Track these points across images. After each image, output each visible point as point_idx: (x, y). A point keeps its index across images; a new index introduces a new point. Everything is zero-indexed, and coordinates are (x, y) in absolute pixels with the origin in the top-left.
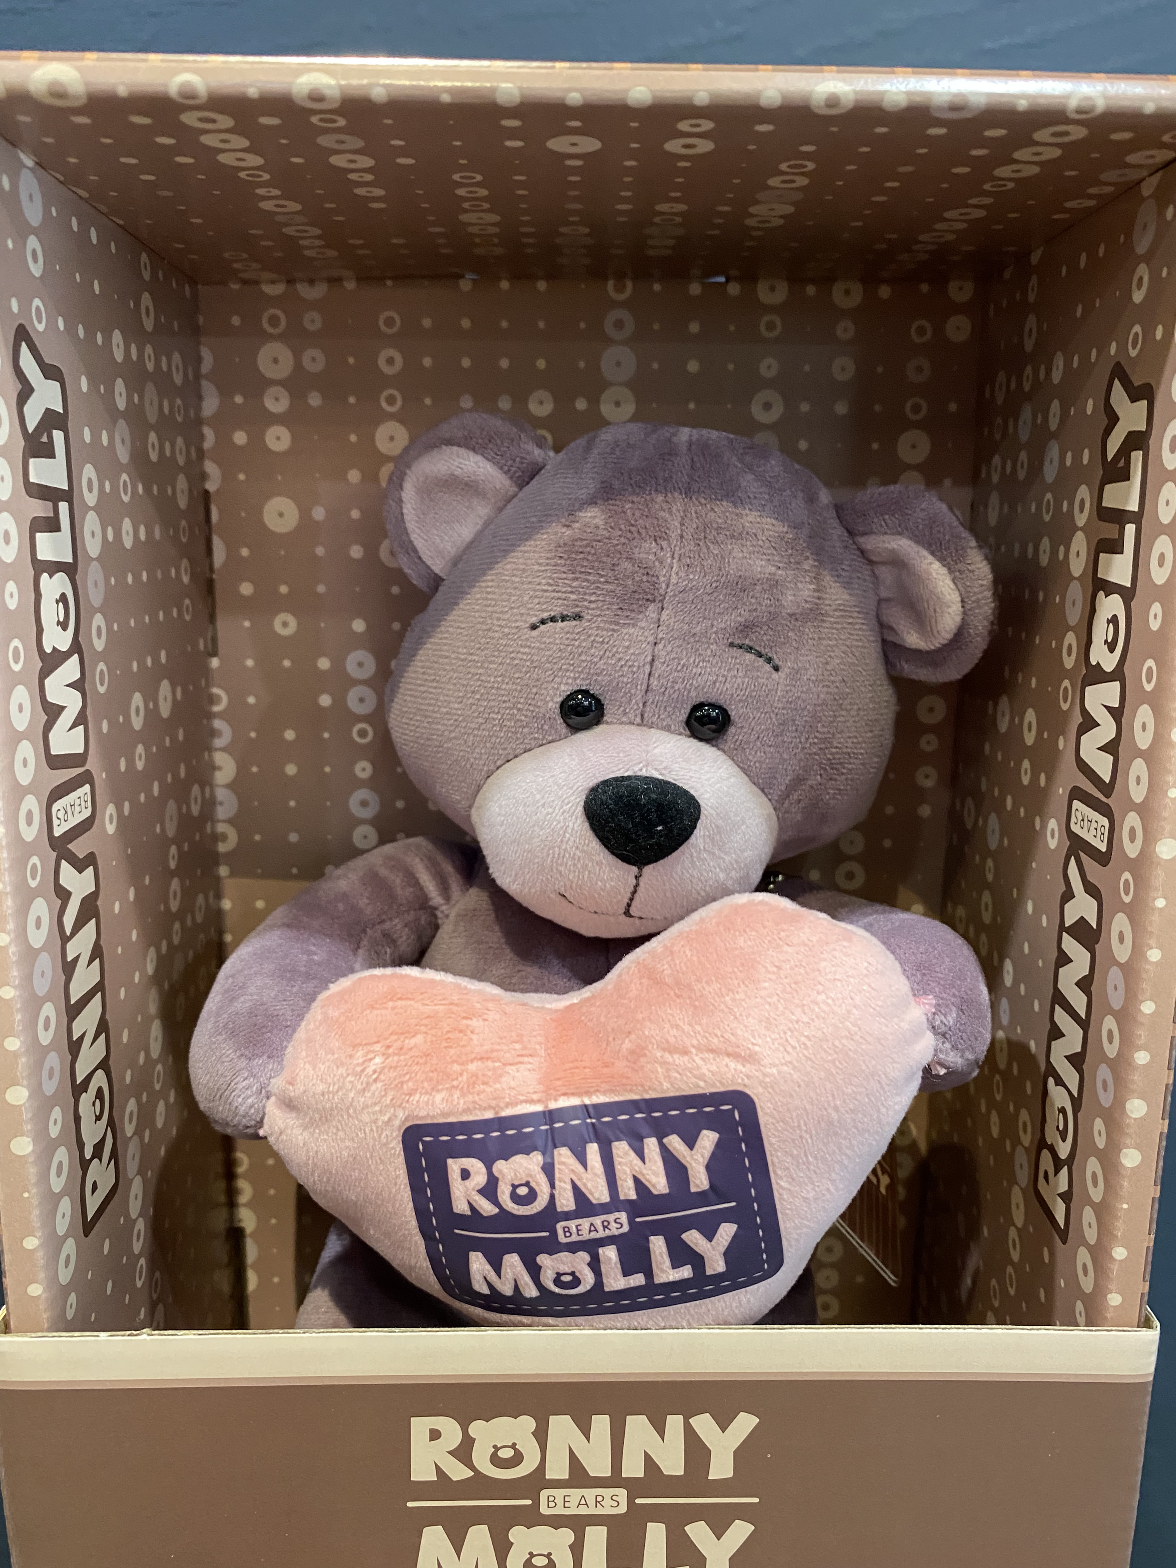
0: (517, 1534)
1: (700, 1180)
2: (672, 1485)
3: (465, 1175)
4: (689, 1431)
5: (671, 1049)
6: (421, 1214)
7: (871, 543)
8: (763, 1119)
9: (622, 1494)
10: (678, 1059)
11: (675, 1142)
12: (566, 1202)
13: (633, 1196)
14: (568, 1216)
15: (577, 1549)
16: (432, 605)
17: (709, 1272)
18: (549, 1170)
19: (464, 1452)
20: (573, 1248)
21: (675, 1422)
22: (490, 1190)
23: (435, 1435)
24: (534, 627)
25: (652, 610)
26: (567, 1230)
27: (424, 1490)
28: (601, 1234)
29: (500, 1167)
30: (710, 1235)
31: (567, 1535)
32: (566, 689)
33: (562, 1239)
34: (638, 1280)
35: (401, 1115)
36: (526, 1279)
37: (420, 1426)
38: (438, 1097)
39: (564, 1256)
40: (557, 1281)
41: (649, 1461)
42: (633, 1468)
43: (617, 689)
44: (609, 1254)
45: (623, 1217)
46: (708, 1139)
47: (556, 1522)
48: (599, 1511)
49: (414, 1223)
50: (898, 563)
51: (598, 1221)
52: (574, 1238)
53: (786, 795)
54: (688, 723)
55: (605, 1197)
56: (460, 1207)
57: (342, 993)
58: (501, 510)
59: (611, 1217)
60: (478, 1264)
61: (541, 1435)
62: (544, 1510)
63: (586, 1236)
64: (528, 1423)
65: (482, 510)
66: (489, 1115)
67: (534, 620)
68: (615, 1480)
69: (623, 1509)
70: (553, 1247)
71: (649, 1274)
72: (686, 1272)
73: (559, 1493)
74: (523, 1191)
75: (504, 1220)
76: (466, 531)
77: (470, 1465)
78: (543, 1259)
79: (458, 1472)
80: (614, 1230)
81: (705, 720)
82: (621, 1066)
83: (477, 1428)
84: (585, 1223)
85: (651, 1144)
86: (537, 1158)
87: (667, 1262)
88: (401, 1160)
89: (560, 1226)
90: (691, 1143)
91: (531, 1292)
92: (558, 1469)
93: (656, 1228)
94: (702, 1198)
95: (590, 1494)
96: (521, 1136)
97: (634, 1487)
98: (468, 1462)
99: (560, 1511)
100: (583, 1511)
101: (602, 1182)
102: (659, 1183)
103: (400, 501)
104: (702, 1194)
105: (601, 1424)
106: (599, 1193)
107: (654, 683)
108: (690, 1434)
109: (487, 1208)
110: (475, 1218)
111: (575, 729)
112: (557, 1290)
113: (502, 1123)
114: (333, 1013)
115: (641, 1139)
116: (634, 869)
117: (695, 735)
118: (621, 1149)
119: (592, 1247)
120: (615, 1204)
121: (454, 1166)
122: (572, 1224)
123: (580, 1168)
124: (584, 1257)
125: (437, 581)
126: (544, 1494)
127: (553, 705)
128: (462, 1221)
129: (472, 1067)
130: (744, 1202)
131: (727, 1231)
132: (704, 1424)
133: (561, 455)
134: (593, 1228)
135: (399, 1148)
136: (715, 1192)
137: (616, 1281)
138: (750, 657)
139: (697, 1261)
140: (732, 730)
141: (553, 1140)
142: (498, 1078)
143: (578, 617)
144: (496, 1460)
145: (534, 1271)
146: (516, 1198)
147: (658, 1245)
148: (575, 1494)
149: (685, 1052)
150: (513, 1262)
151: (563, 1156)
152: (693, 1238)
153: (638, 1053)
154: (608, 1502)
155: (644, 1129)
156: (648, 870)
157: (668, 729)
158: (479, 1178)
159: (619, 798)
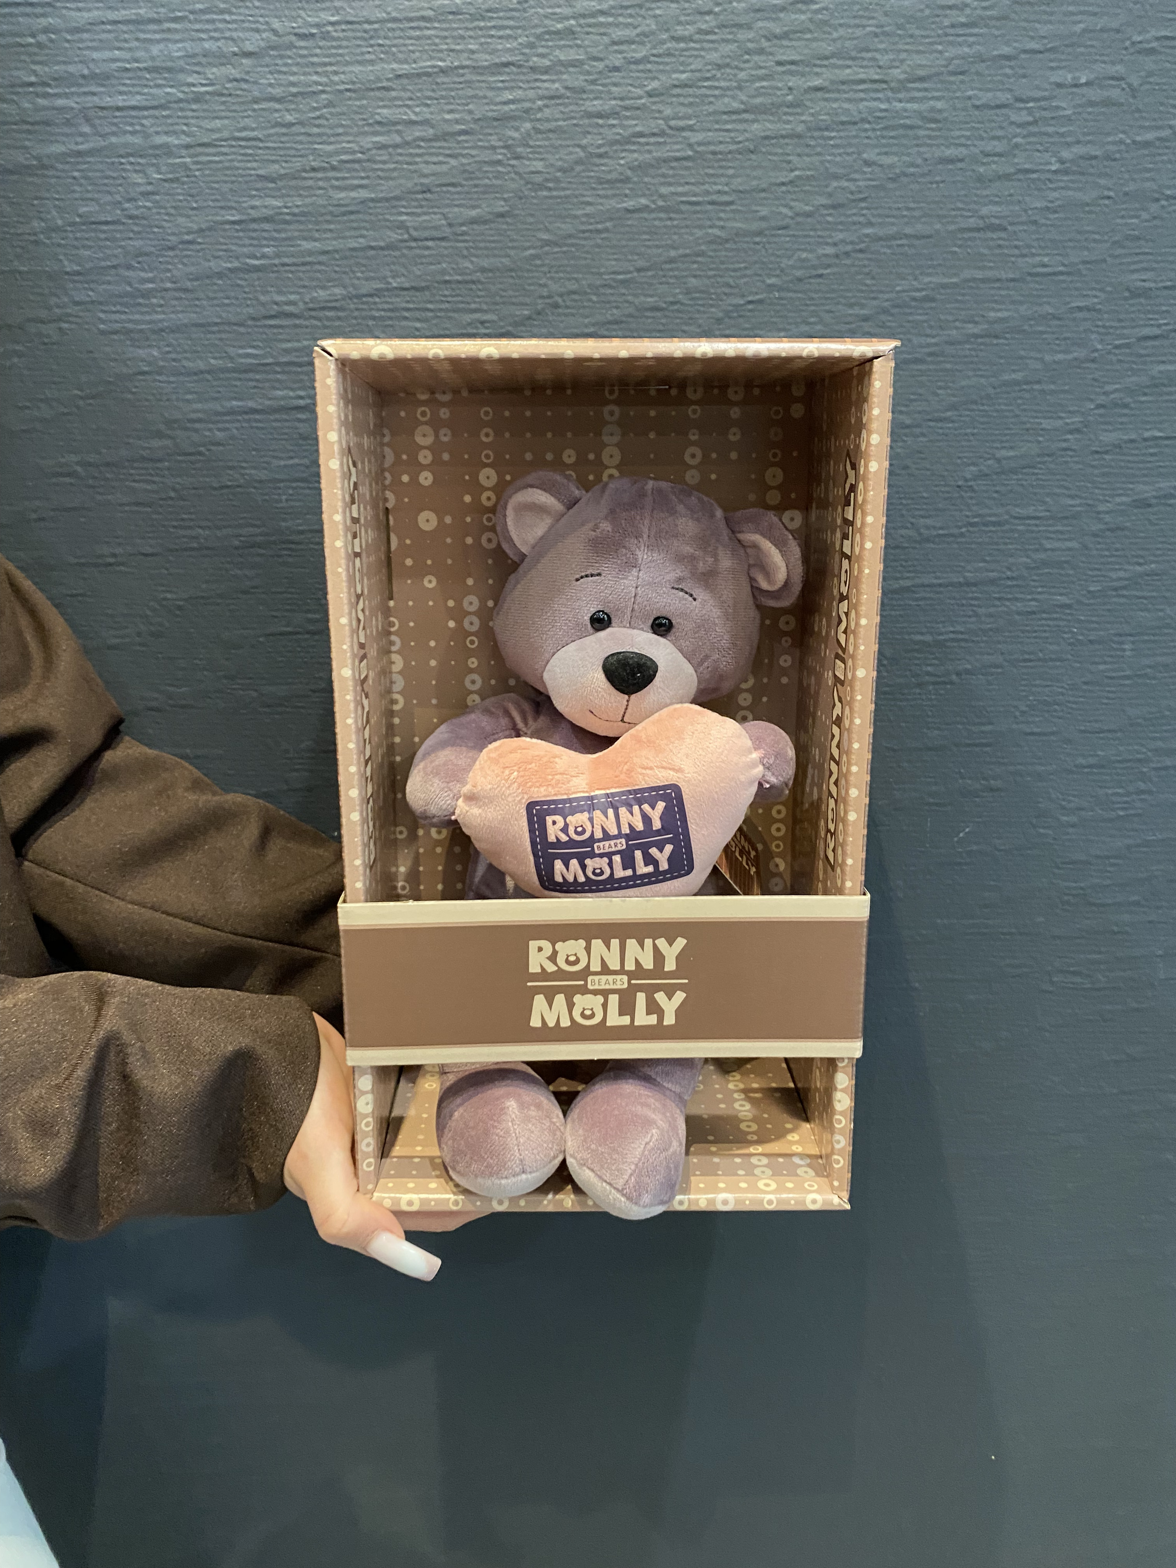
0: (577, 998)
1: (657, 825)
2: (648, 974)
3: (554, 823)
4: (655, 947)
5: (645, 768)
6: (533, 843)
7: (741, 536)
8: (684, 797)
9: (625, 978)
10: (648, 772)
11: (646, 807)
12: (599, 834)
13: (628, 832)
14: (599, 841)
15: (605, 1006)
16: (521, 569)
17: (661, 869)
18: (591, 820)
19: (553, 958)
20: (601, 856)
21: (648, 942)
22: (565, 830)
23: (540, 949)
24: (577, 580)
25: (634, 572)
26: (599, 847)
27: (535, 977)
28: (613, 849)
29: (569, 819)
30: (661, 850)
31: (600, 999)
32: (593, 610)
33: (597, 851)
34: (629, 872)
35: (526, 797)
36: (580, 872)
37: (533, 945)
38: (542, 789)
39: (597, 859)
40: (594, 873)
41: (637, 962)
42: (630, 966)
43: (618, 610)
44: (617, 859)
45: (623, 841)
46: (661, 805)
47: (595, 992)
48: (615, 987)
49: (529, 849)
50: (755, 546)
51: (612, 842)
52: (602, 851)
53: (701, 663)
54: (652, 627)
55: (616, 832)
56: (552, 838)
57: (496, 749)
58: (558, 521)
59: (618, 841)
60: (558, 865)
61: (588, 949)
62: (590, 987)
63: (607, 850)
64: (582, 943)
65: (548, 521)
66: (565, 797)
67: (578, 576)
68: (622, 971)
69: (626, 986)
70: (592, 855)
71: (634, 871)
72: (650, 869)
73: (596, 978)
74: (580, 829)
75: (572, 843)
76: (540, 531)
77: (555, 964)
78: (588, 861)
79: (551, 968)
80: (619, 848)
81: (661, 625)
82: (623, 776)
83: (559, 946)
84: (607, 843)
85: (636, 808)
86: (586, 814)
87: (642, 863)
88: (525, 819)
89: (595, 845)
90: (653, 808)
91: (582, 879)
92: (596, 967)
93: (638, 847)
94: (658, 833)
95: (611, 978)
96: (579, 806)
97: (631, 975)
98: (555, 963)
99: (596, 987)
100: (607, 987)
101: (615, 825)
102: (640, 826)
103: (505, 516)
104: (658, 831)
105: (615, 943)
106: (614, 831)
107: (636, 607)
108: (655, 948)
109: (564, 838)
110: (558, 844)
111: (597, 630)
112: (593, 877)
113: (570, 801)
114: (493, 755)
115: (631, 806)
116: (626, 697)
117: (655, 633)
118: (623, 811)
119: (609, 855)
120: (619, 836)
121: (549, 819)
122: (601, 844)
123: (604, 819)
124: (606, 860)
125: (524, 556)
126: (590, 978)
127: (587, 618)
128: (553, 845)
129: (557, 777)
130: (677, 835)
131: (669, 848)
132: (662, 943)
133: (590, 494)
134: (610, 846)
135: (525, 813)
136: (664, 830)
137: (620, 873)
138: (681, 594)
139: (655, 863)
140: (674, 630)
141: (591, 808)
142: (569, 782)
143: (599, 575)
144: (568, 962)
145: (584, 867)
146: (576, 833)
147: (638, 854)
148: (604, 978)
149: (651, 768)
150: (574, 863)
151: (597, 814)
152: (654, 851)
153: (630, 771)
154: (619, 982)
155: (633, 802)
156: (633, 696)
157: (642, 629)
158: (561, 823)
159: (619, 661)
